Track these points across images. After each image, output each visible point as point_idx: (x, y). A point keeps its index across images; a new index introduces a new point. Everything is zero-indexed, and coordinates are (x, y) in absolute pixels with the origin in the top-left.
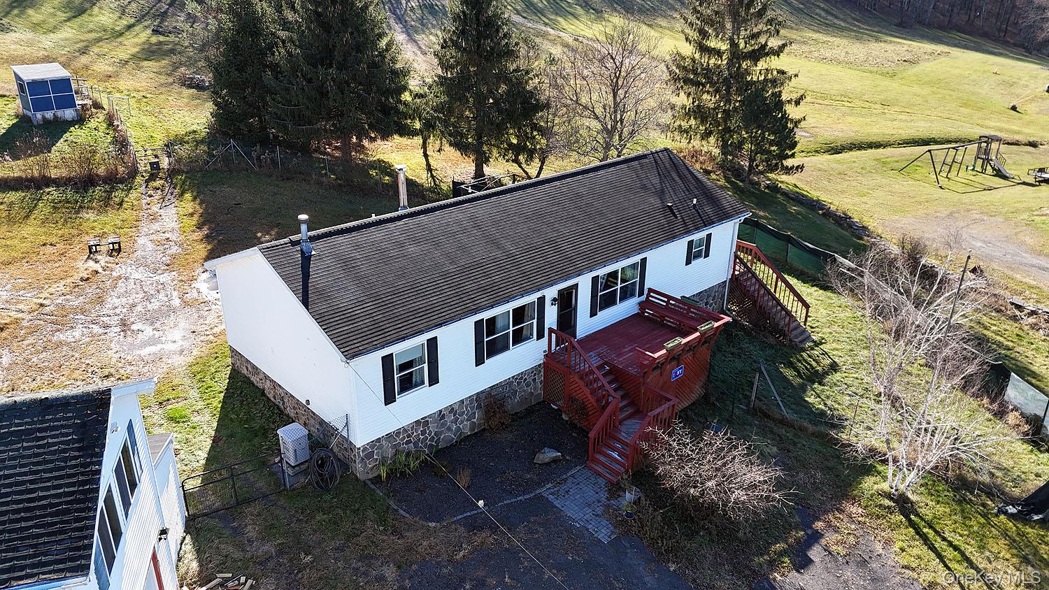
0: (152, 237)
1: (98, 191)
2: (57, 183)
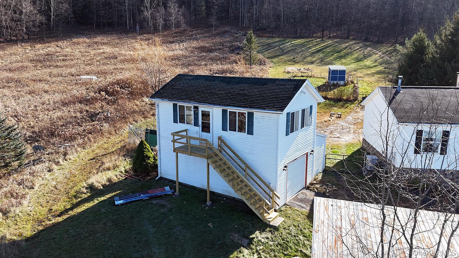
0: (353, 117)
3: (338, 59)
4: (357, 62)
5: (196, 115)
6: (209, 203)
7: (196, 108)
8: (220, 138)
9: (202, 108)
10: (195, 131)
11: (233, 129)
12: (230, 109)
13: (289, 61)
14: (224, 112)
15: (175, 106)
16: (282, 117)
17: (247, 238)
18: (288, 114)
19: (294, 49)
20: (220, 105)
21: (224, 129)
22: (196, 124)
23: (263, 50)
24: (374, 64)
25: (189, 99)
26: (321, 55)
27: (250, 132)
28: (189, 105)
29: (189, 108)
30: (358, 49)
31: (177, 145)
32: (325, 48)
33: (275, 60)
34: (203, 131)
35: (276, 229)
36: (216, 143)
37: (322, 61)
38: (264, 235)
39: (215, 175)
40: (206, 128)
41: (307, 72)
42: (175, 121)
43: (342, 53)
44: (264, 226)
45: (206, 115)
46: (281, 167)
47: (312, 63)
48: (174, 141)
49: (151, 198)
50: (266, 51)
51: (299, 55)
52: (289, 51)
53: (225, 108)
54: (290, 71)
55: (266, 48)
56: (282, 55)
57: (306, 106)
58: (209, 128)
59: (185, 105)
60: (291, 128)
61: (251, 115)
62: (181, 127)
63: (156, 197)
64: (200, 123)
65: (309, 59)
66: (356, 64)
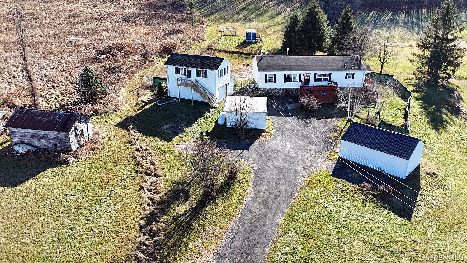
1: (251, 56)
2: (245, 54)
3: (257, 17)
4: (271, 19)
5: (185, 71)
6: (192, 103)
7: (185, 69)
8: (195, 80)
9: (187, 69)
10: (185, 77)
11: (200, 76)
12: (198, 69)
13: (221, 18)
14: (196, 70)
15: (176, 68)
16: (217, 72)
17: (208, 110)
18: (219, 71)
19: (224, 7)
20: (195, 68)
21: (197, 76)
22: (185, 75)
23: (199, 7)
24: (283, 21)
25: (182, 65)
26: (245, 13)
27: (206, 77)
28: (182, 67)
29: (182, 69)
30: (273, 6)
31: (179, 83)
32: (248, 6)
33: (211, 18)
34: (188, 77)
35: (216, 108)
36: (194, 81)
37: (246, 18)
38: (213, 109)
39: (195, 93)
40: (189, 76)
41: (233, 30)
42: (176, 74)
43: (261, 11)
44: (213, 107)
45: (189, 71)
46: (217, 89)
47: (238, 21)
48: (178, 81)
49: (171, 103)
50: (203, 8)
51: (229, 12)
52: (221, 8)
53: (197, 69)
54: (221, 30)
55: (202, 5)
56: (215, 12)
57: (225, 67)
58: (191, 76)
59: (180, 67)
60: (220, 75)
61: (206, 71)
62: (178, 76)
63: (172, 103)
64: (187, 74)
65: (236, 16)
66: (269, 21)
